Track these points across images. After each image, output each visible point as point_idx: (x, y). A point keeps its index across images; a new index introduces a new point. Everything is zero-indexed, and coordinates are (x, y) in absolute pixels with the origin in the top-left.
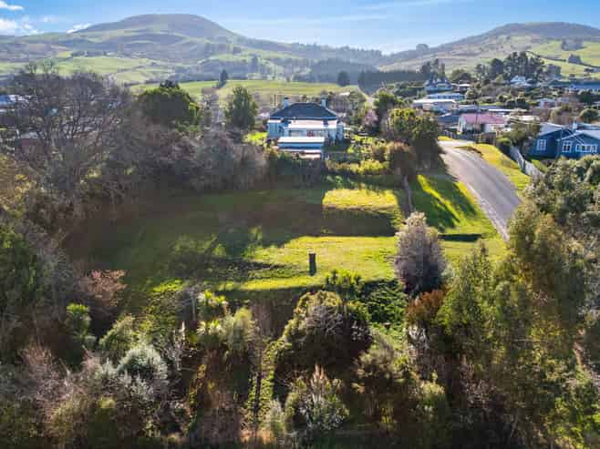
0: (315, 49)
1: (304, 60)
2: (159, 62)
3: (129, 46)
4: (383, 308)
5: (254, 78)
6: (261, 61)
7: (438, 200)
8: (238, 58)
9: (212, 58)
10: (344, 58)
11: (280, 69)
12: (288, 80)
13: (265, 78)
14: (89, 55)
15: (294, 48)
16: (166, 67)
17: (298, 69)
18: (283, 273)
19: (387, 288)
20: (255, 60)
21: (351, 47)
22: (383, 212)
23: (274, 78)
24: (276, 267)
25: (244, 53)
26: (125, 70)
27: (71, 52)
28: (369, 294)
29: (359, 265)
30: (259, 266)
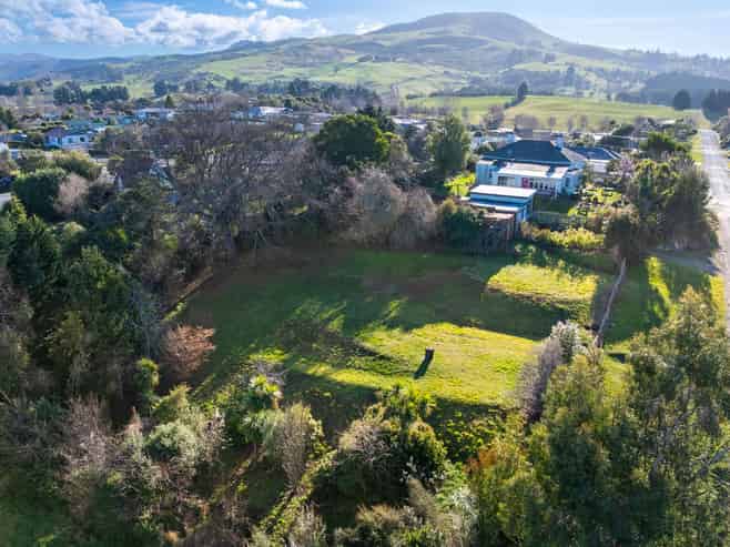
0: (655, 58)
1: (637, 74)
2: (452, 71)
3: (422, 51)
4: (479, 444)
5: (567, 93)
6: (579, 72)
7: (661, 300)
8: (550, 67)
9: (517, 67)
10: (698, 71)
11: (603, 83)
12: (609, 98)
13: (579, 94)
14: (378, 59)
15: (627, 57)
16: (460, 77)
17: (627, 84)
18: (386, 367)
19: (498, 418)
20: (571, 70)
21: (712, 55)
22: (561, 306)
23: (592, 94)
24: (382, 357)
25: (557, 62)
26: (412, 79)
27: (357, 57)
28: (471, 420)
29: (484, 377)
30: (365, 352)
